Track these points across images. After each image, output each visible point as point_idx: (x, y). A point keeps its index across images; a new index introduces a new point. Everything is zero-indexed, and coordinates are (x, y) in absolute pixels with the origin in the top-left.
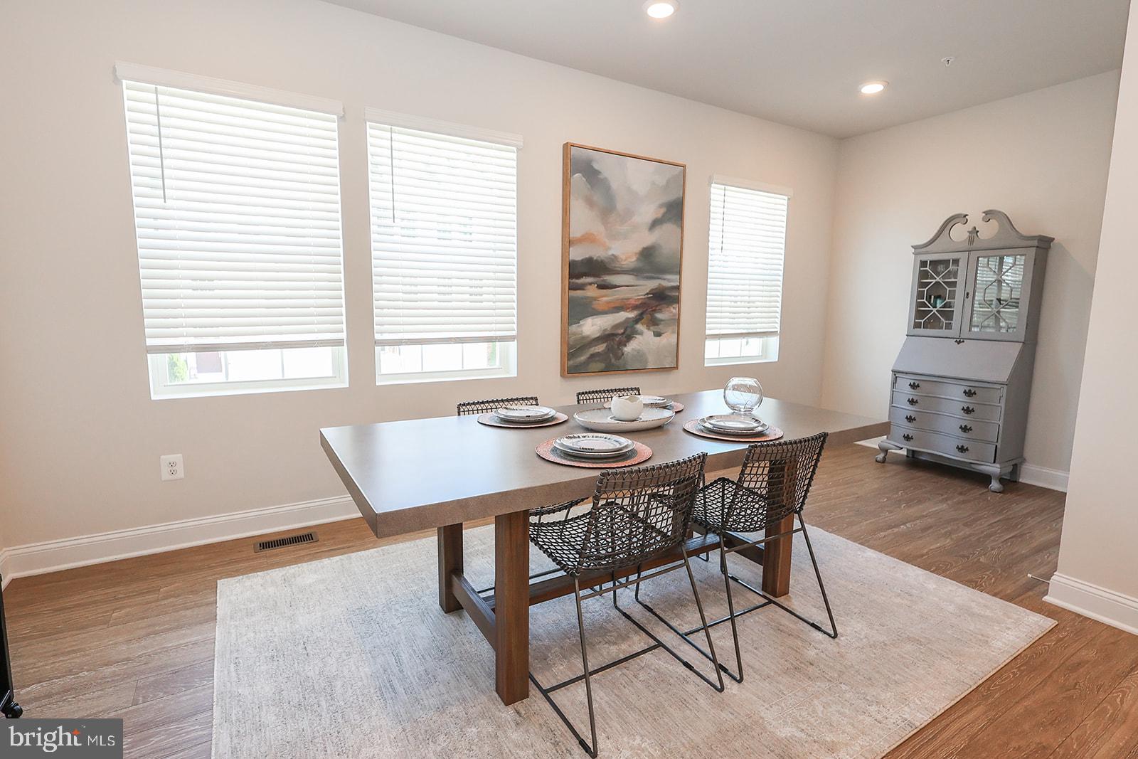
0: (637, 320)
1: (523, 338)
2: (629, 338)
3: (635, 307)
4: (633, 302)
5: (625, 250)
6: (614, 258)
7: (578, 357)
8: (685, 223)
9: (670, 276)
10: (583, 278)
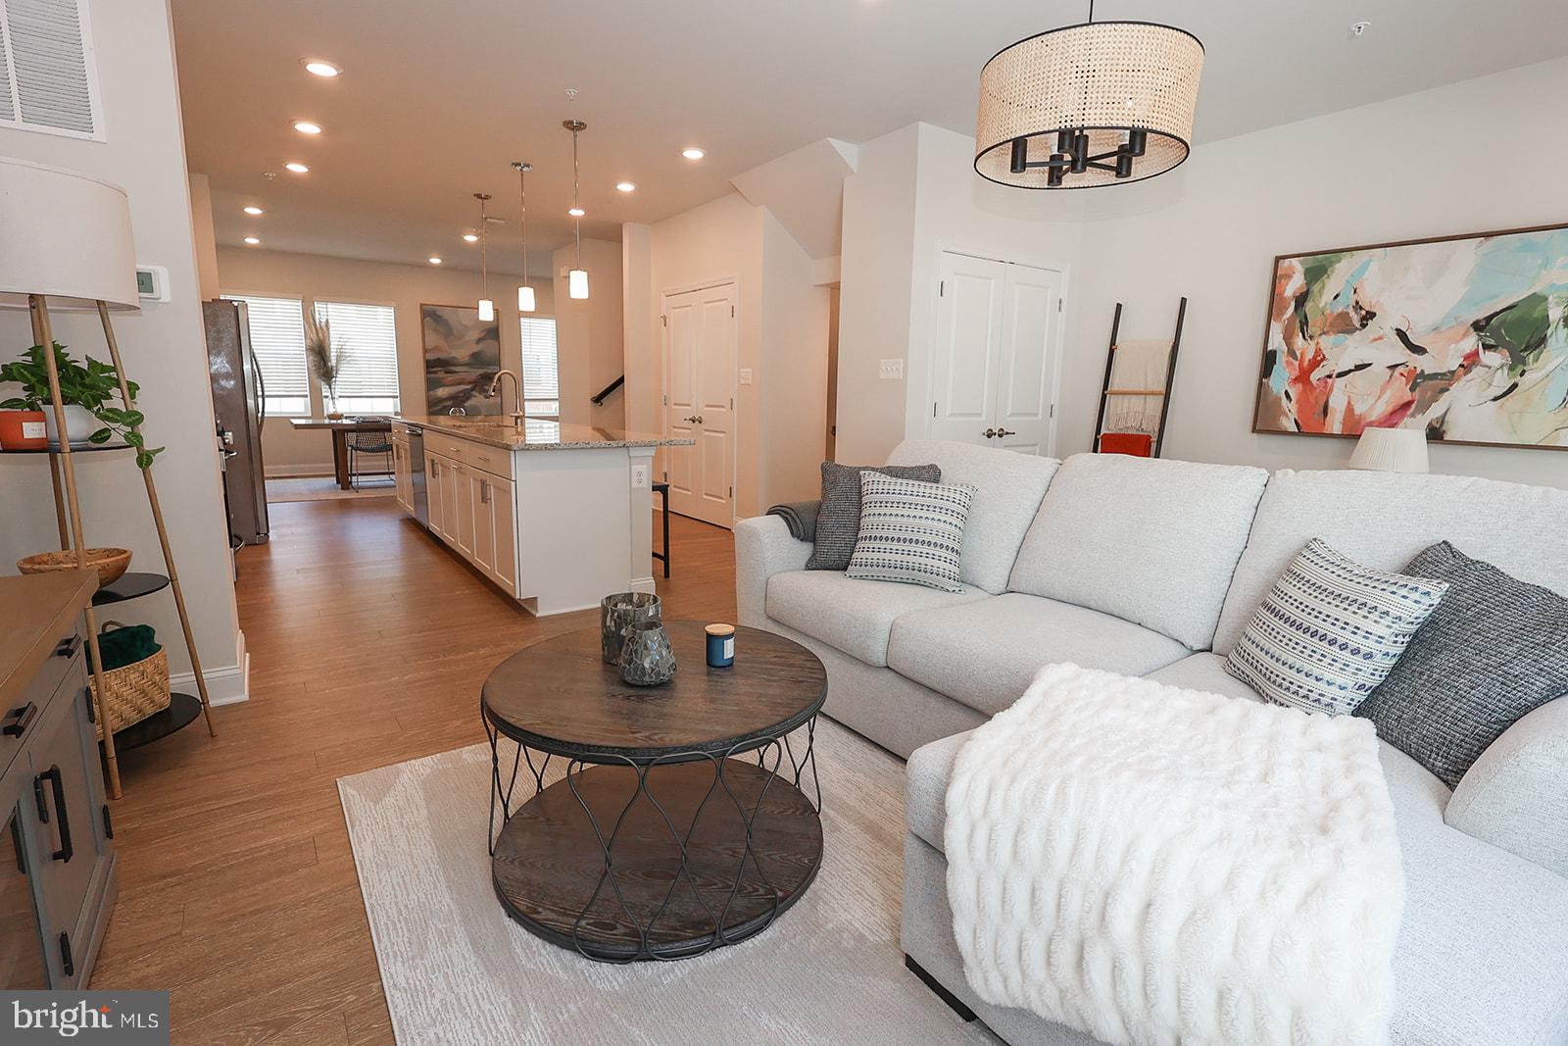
0: (472, 389)
1: (404, 396)
2: (467, 399)
3: (470, 383)
4: (468, 380)
5: (462, 353)
6: (455, 358)
7: (435, 407)
8: (501, 339)
9: (491, 367)
10: (436, 367)
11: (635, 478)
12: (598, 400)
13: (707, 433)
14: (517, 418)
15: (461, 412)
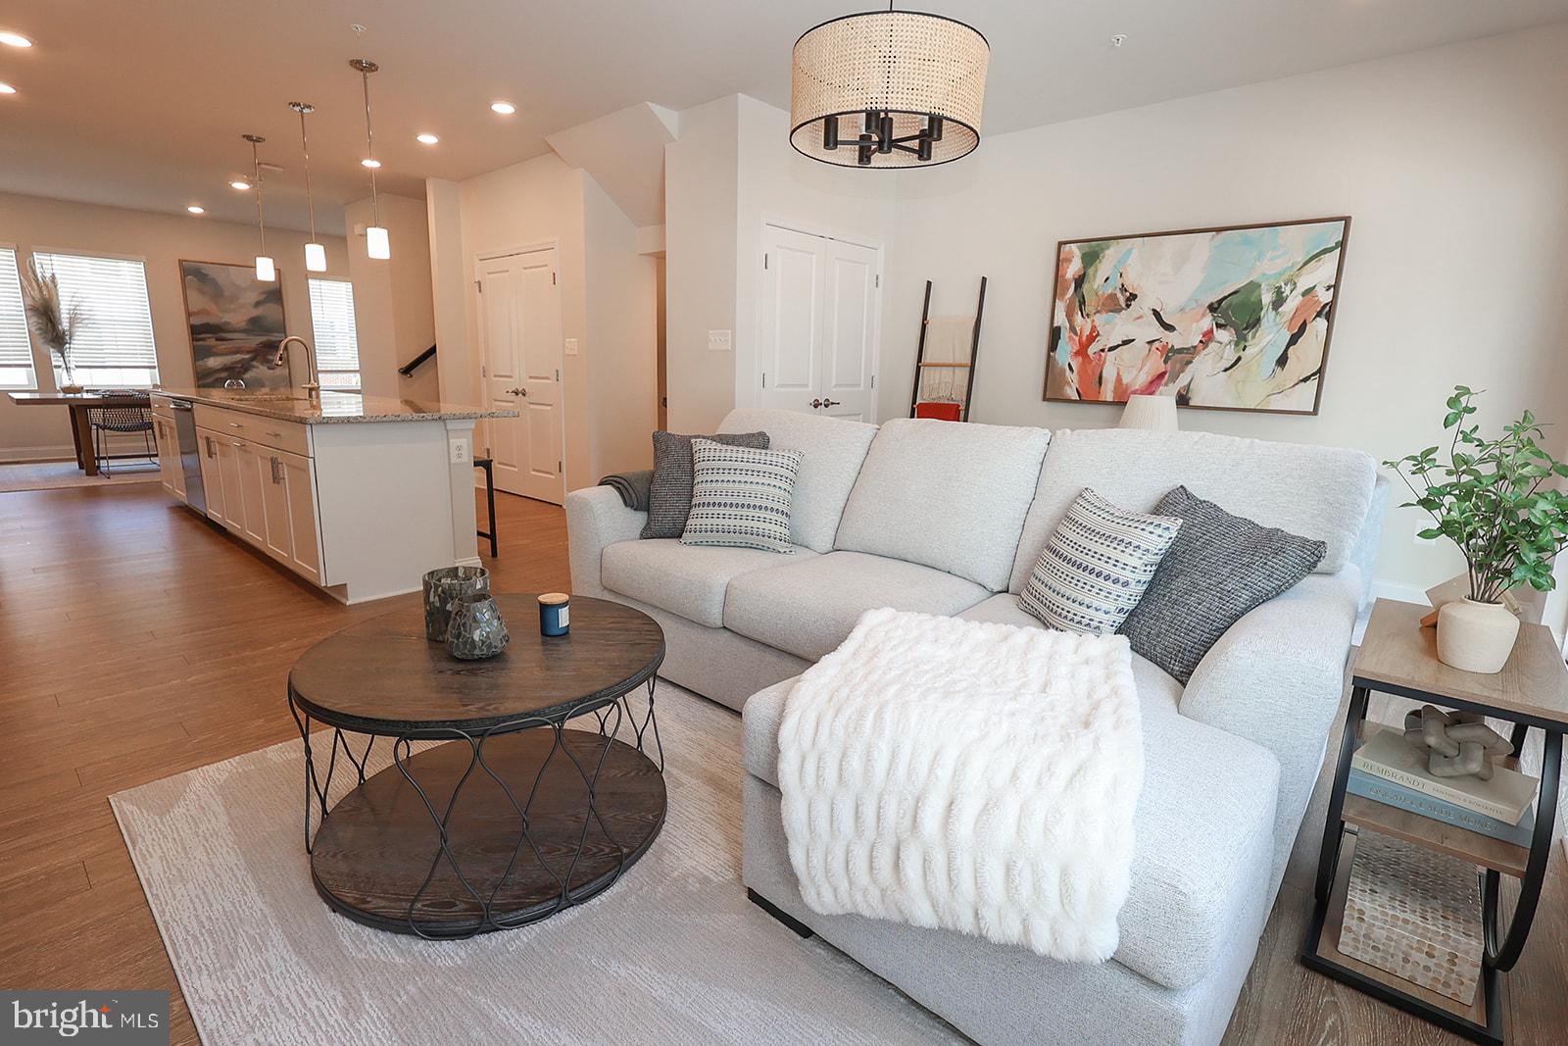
0: (252, 359)
1: (163, 365)
2: (246, 370)
3: (248, 352)
4: (247, 349)
5: (236, 317)
6: (229, 323)
7: (205, 379)
8: (285, 303)
9: (275, 334)
10: (203, 334)
11: (454, 453)
12: (407, 371)
13: (532, 406)
14: (311, 390)
15: (239, 385)
